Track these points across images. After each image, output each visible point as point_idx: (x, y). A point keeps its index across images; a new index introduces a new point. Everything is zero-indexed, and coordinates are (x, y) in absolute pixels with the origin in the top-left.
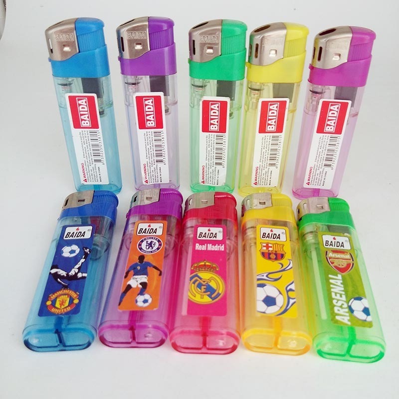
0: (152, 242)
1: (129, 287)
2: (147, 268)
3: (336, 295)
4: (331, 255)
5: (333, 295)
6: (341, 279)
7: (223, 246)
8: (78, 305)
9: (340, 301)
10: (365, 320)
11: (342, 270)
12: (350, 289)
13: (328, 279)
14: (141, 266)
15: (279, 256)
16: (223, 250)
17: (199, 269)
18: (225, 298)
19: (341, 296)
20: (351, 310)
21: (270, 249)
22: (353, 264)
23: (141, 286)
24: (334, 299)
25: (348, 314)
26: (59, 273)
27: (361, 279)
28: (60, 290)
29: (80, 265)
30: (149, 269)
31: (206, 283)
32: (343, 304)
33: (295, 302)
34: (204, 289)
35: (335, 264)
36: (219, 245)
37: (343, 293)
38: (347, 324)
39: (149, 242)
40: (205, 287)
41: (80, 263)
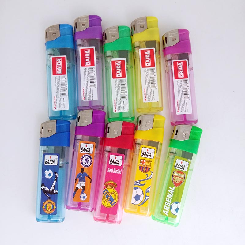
1: (77, 188)
2: (85, 177)
4: (175, 174)
5: (166, 200)
6: (174, 190)
7: (121, 171)
9: (168, 202)
10: (175, 215)
11: (176, 184)
12: (176, 196)
13: (168, 189)
14: (82, 176)
17: (108, 186)
19: (170, 200)
20: (171, 208)
22: (183, 181)
23: (82, 188)
24: (166, 201)
25: (168, 210)
27: (183, 192)
28: (47, 200)
31: (110, 195)
32: (169, 205)
34: (109, 199)
35: (175, 180)
36: (119, 170)
37: (171, 198)
38: (166, 215)
39: (86, 159)
41: (54, 183)
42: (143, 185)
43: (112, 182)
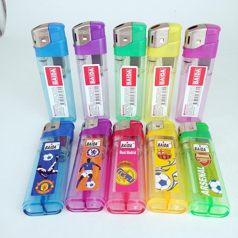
0: (94, 150)
1: (82, 177)
2: (92, 166)
3: (201, 179)
4: (198, 155)
5: (200, 179)
6: (204, 169)
7: (135, 152)
8: (54, 189)
9: (203, 182)
10: (218, 193)
11: (204, 164)
12: (209, 175)
13: (196, 170)
14: (89, 164)
15: (168, 157)
16: (135, 154)
17: (122, 165)
18: (137, 181)
19: (204, 180)
20: (210, 187)
21: (163, 153)
22: (211, 161)
23: (89, 176)
24: (200, 181)
25: (208, 190)
26: (42, 170)
27: (216, 170)
28: (43, 180)
29: (54, 165)
30: (94, 166)
31: (126, 173)
32: (205, 184)
33: (177, 183)
34: (125, 176)
35: (201, 161)
36: (133, 151)
37: (206, 177)
38: (207, 196)
39: (93, 151)
40: (126, 175)
41: (54, 164)
42: (166, 170)
43: (126, 162)
